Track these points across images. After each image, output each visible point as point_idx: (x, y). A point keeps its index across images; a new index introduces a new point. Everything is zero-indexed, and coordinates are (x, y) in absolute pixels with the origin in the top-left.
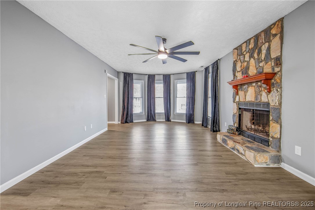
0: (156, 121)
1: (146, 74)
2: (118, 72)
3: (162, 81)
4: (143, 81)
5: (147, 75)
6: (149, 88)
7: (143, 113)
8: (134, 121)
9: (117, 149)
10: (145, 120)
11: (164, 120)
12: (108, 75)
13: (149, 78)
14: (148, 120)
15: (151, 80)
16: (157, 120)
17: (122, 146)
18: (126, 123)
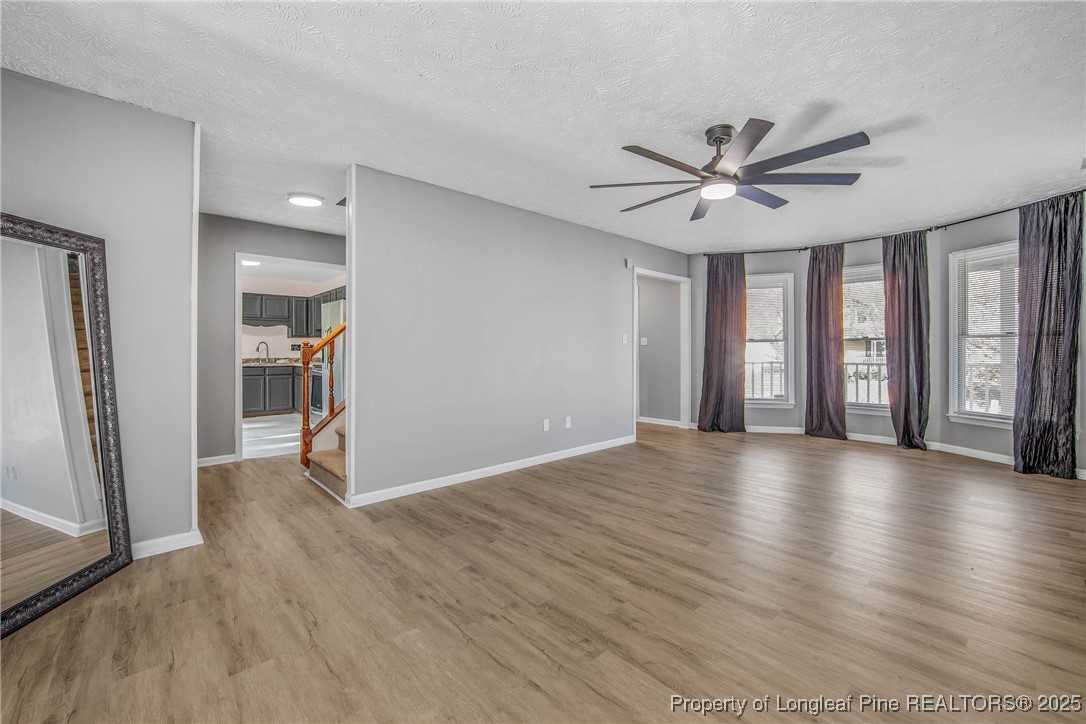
0: (845, 439)
1: (803, 246)
2: (689, 256)
3: (880, 267)
4: (790, 278)
5: (806, 249)
6: (815, 301)
7: (787, 400)
8: (750, 428)
9: (592, 494)
10: (801, 430)
11: (893, 440)
12: (639, 270)
13: (814, 259)
14: (813, 430)
15: (823, 267)
16: (852, 436)
17: (612, 491)
18: (714, 430)
